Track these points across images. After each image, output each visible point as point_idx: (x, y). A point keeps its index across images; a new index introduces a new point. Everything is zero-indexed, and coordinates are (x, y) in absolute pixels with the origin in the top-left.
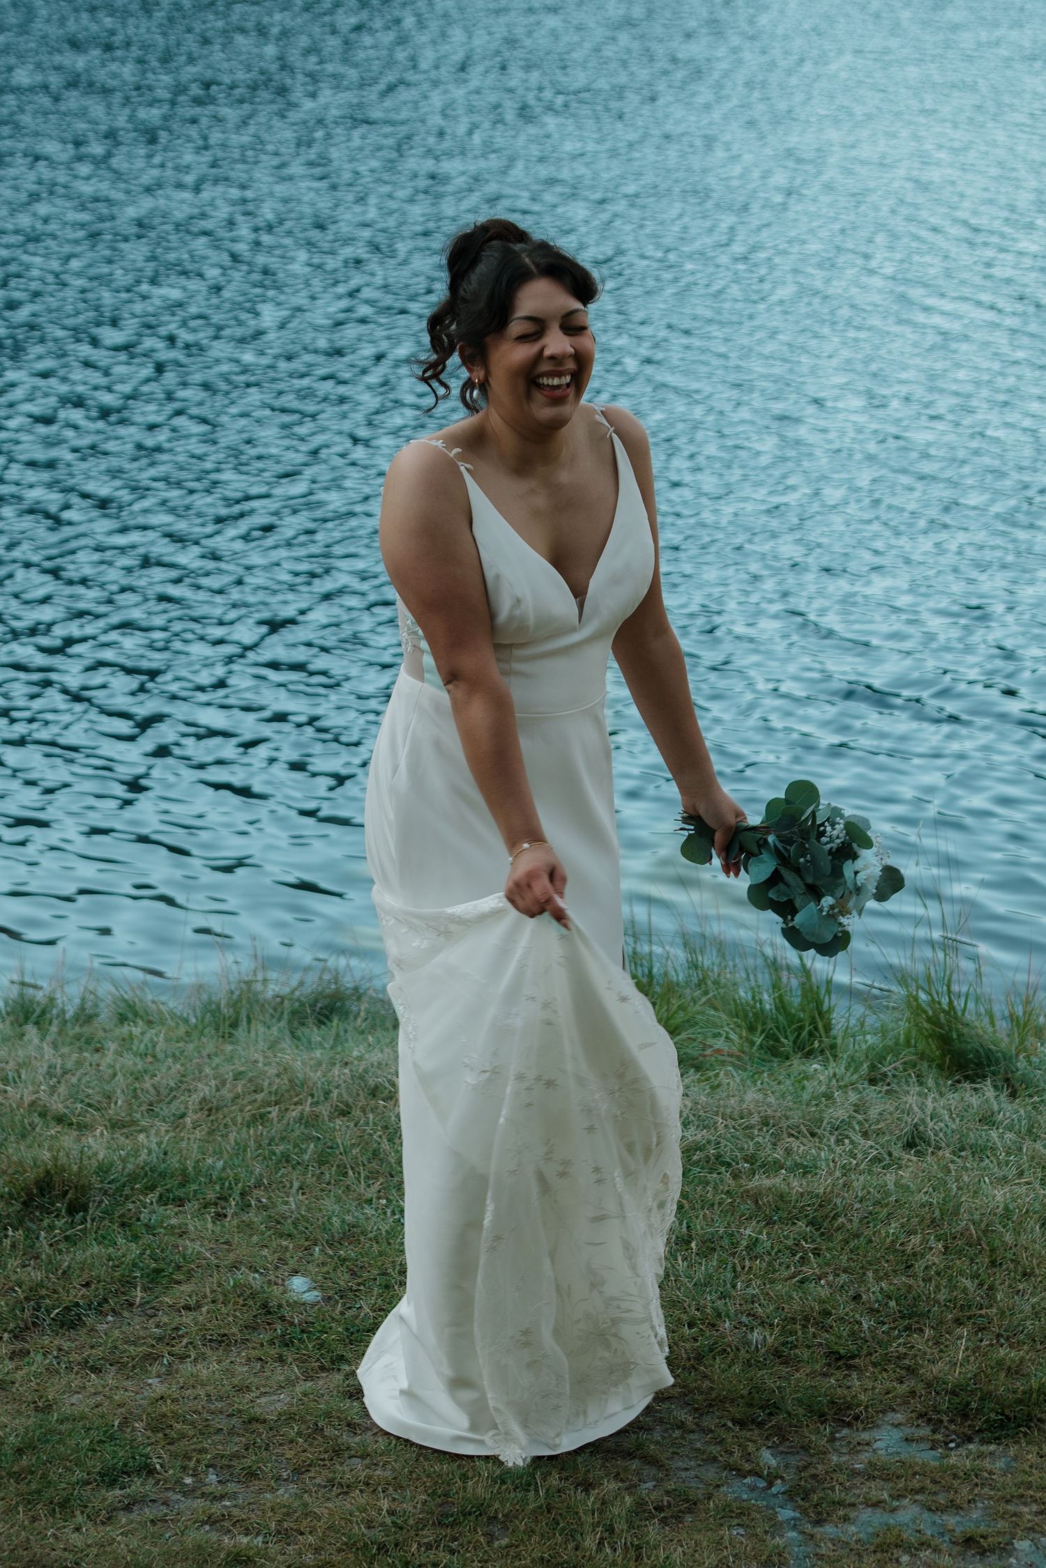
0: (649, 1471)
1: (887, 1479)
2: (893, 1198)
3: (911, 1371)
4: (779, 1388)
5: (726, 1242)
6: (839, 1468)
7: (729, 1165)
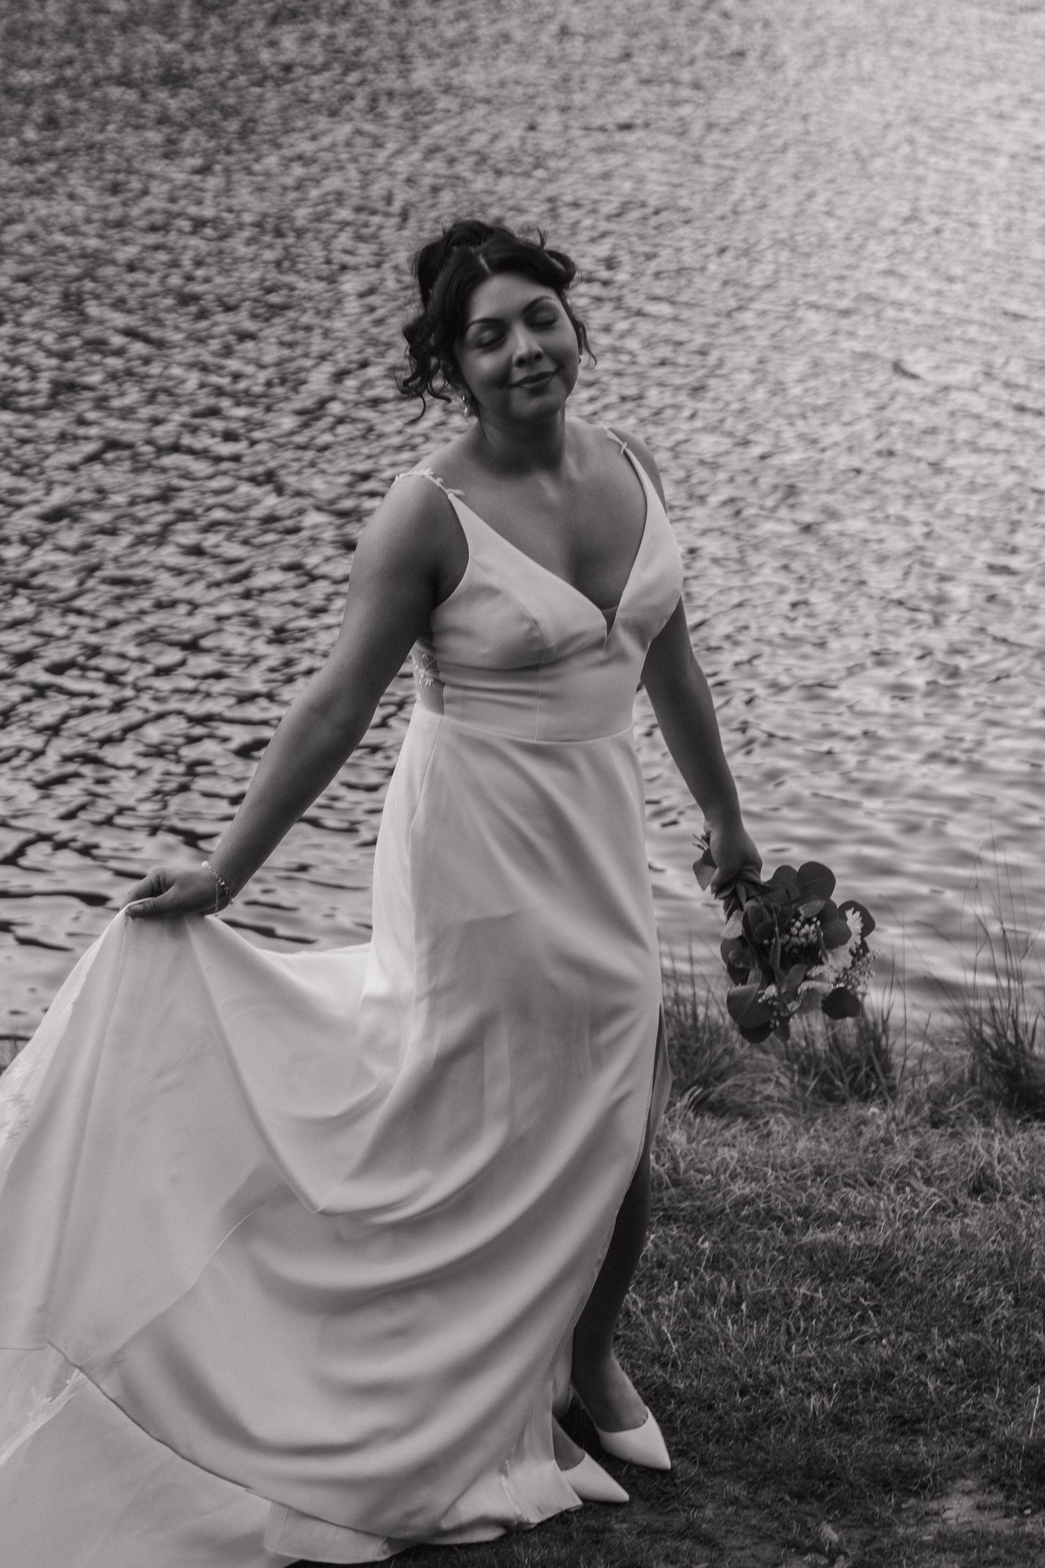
0: (701, 1551)
1: (959, 1551)
2: (959, 1248)
3: (982, 1433)
4: (839, 1457)
5: (779, 1302)
6: (906, 1540)
7: (780, 1219)
